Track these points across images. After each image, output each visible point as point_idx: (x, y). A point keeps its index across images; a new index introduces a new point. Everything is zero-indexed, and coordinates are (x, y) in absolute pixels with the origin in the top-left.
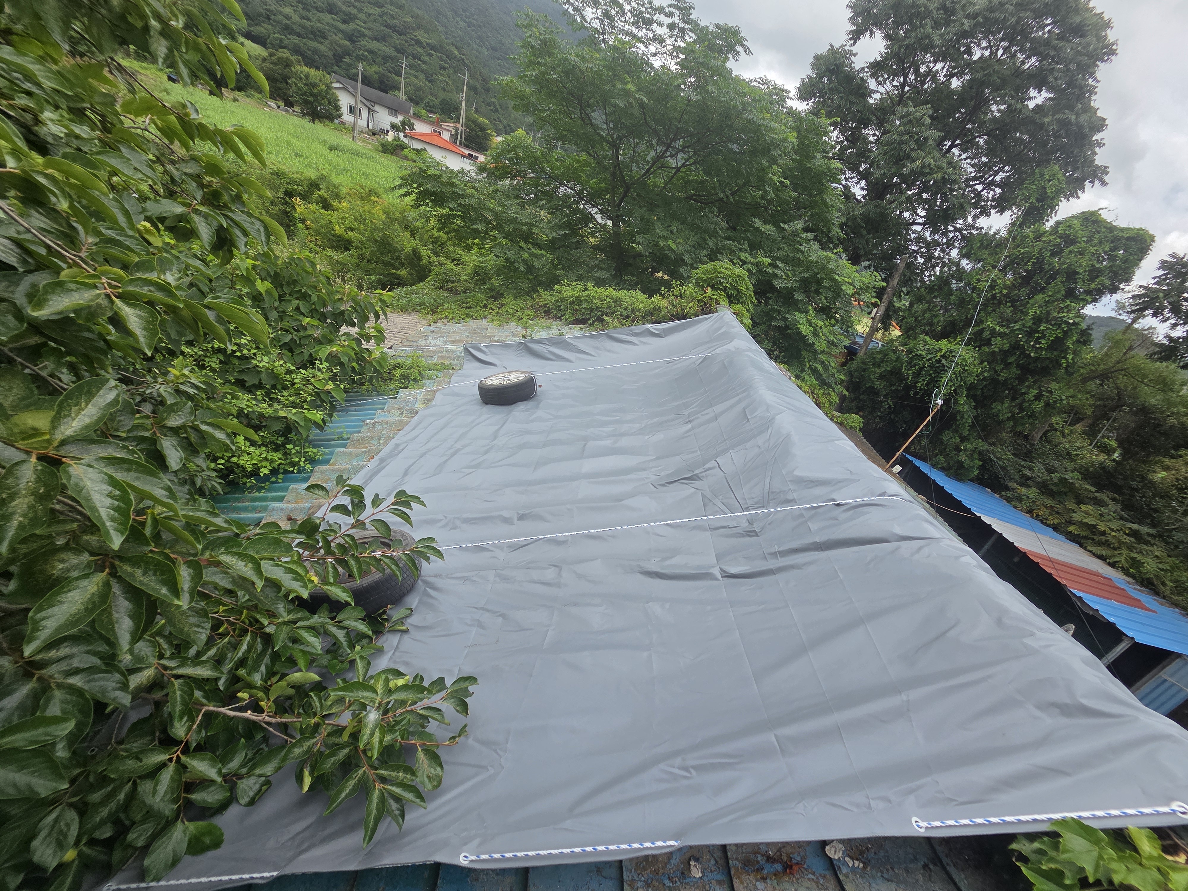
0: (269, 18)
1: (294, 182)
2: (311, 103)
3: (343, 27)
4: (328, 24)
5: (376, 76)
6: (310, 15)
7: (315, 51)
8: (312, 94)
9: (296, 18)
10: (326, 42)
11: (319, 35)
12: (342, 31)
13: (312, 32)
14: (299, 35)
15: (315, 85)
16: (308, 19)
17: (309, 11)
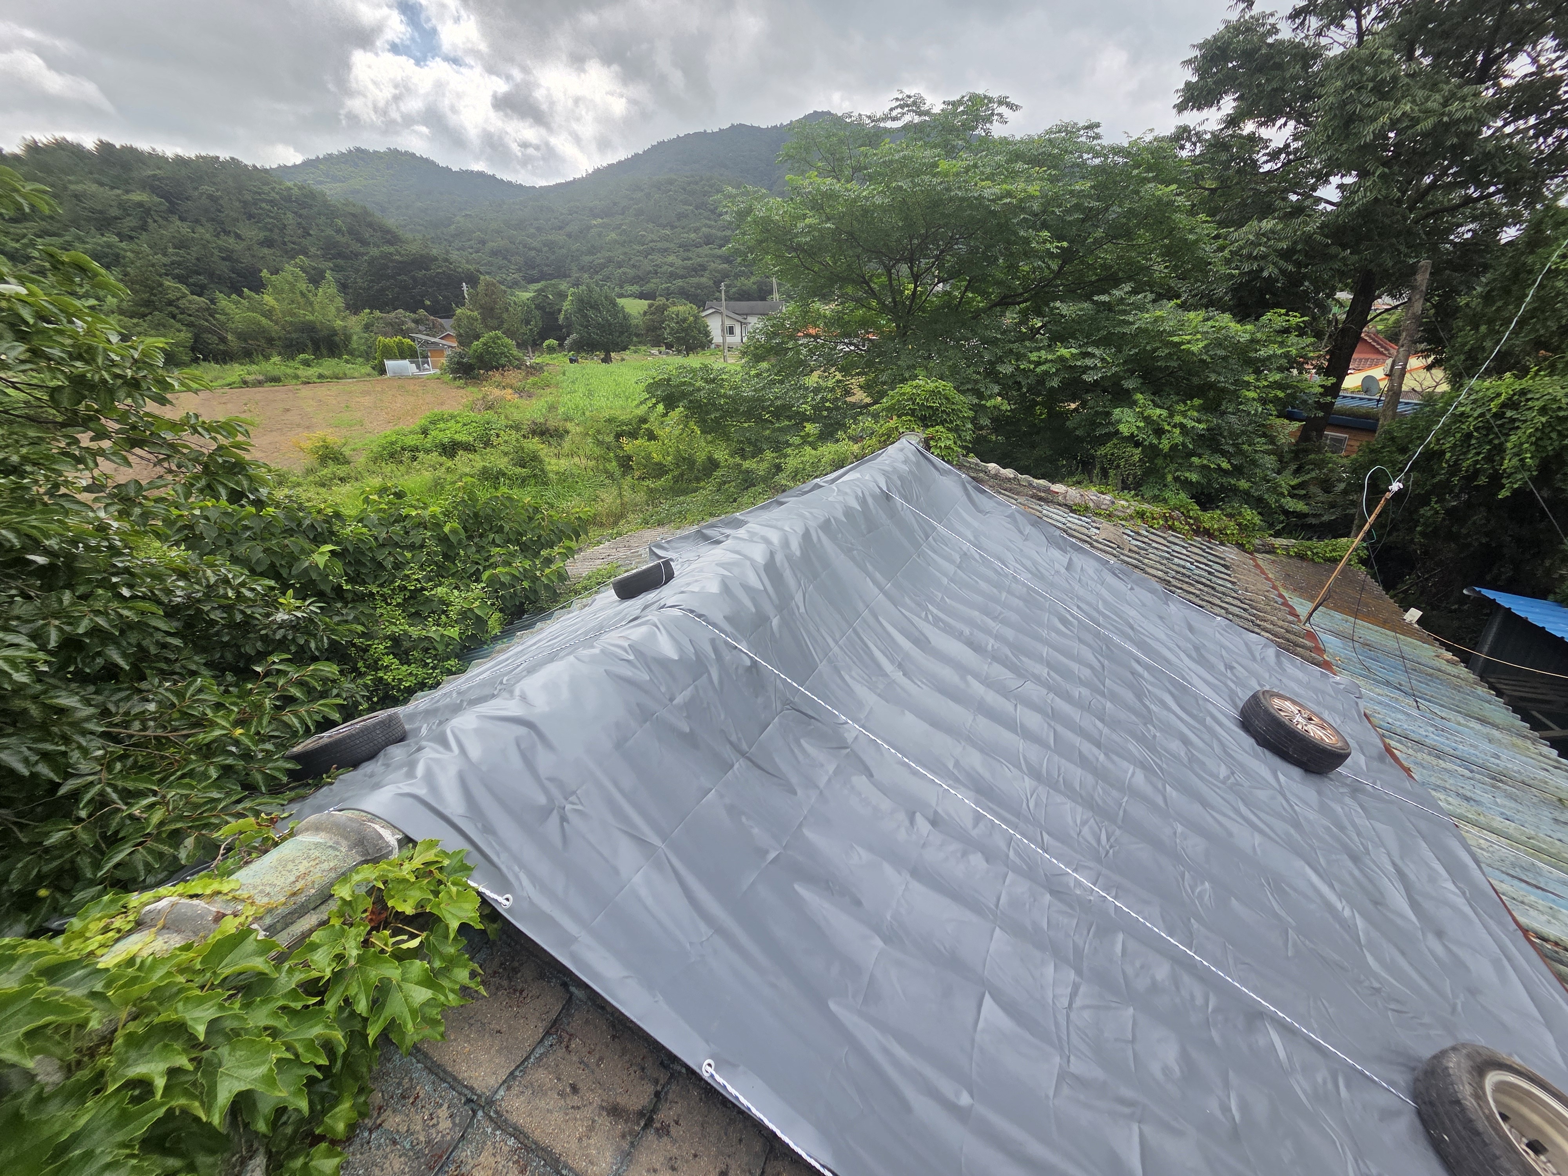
0: (656, 273)
1: (623, 423)
2: (683, 338)
3: (719, 252)
4: (706, 256)
5: (755, 287)
6: (690, 254)
7: (699, 286)
8: (683, 330)
9: (679, 262)
10: (707, 274)
11: (697, 270)
12: (720, 257)
13: (695, 270)
14: (682, 277)
15: (685, 320)
16: (690, 259)
17: (689, 250)
